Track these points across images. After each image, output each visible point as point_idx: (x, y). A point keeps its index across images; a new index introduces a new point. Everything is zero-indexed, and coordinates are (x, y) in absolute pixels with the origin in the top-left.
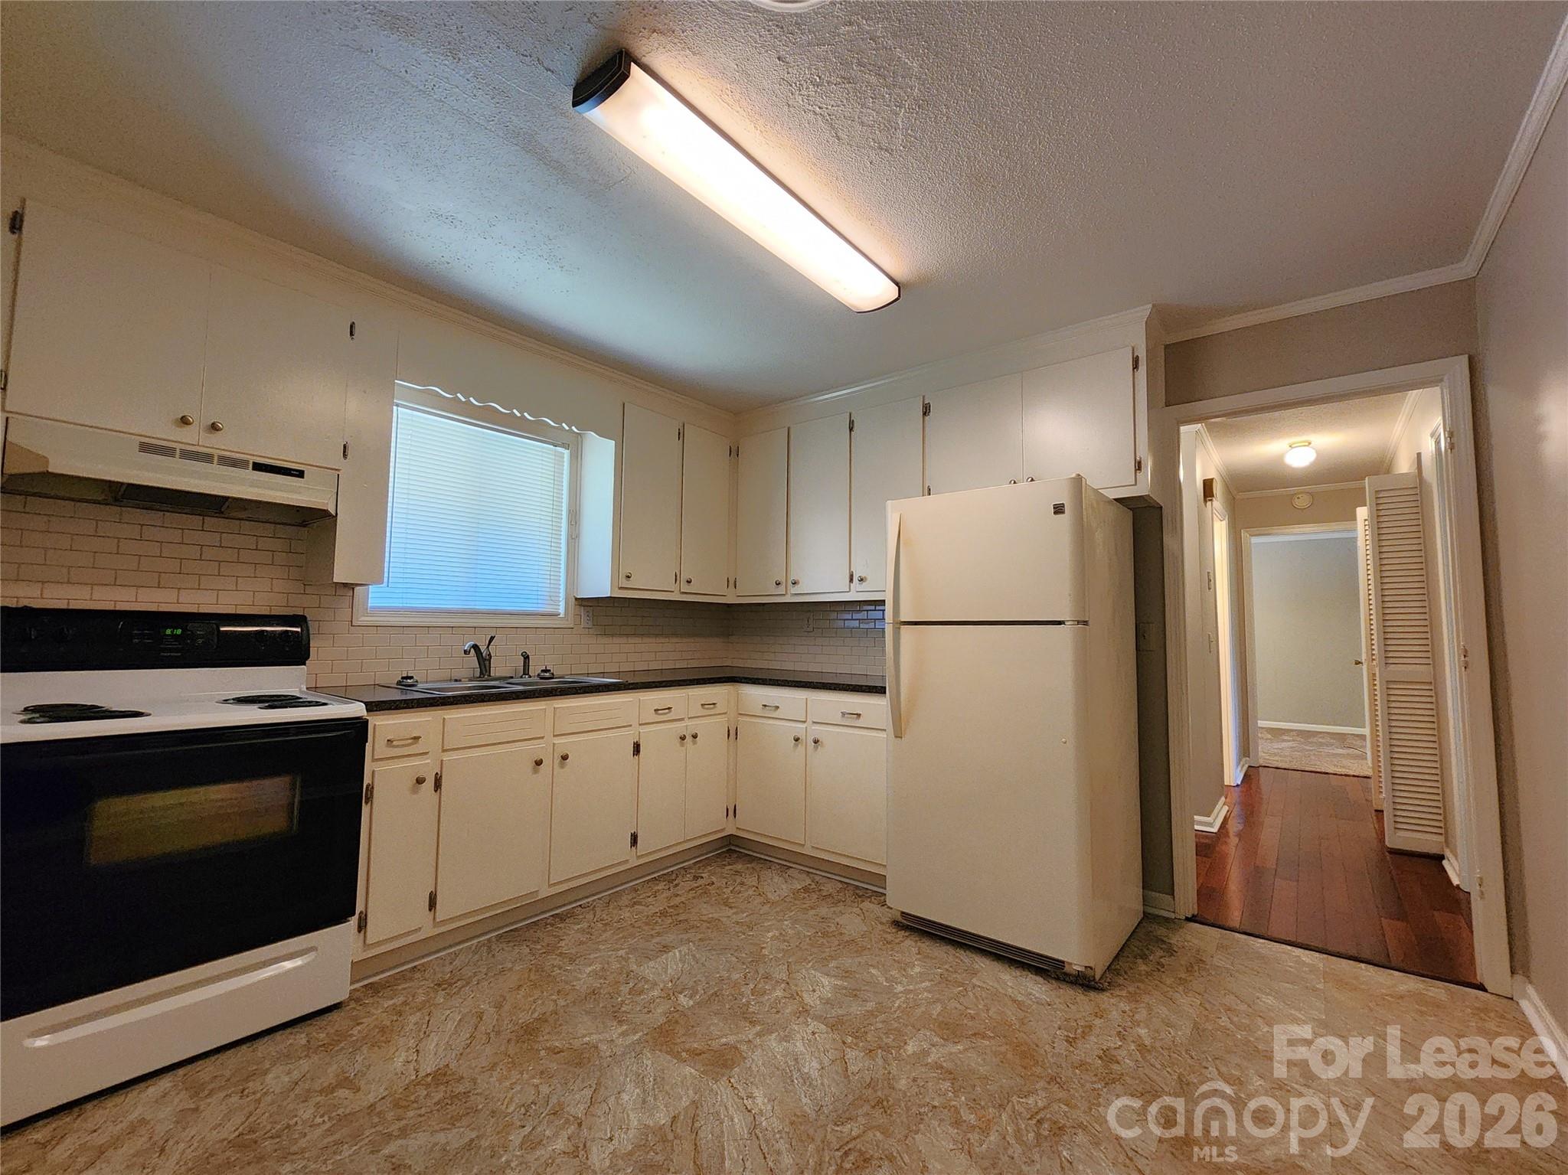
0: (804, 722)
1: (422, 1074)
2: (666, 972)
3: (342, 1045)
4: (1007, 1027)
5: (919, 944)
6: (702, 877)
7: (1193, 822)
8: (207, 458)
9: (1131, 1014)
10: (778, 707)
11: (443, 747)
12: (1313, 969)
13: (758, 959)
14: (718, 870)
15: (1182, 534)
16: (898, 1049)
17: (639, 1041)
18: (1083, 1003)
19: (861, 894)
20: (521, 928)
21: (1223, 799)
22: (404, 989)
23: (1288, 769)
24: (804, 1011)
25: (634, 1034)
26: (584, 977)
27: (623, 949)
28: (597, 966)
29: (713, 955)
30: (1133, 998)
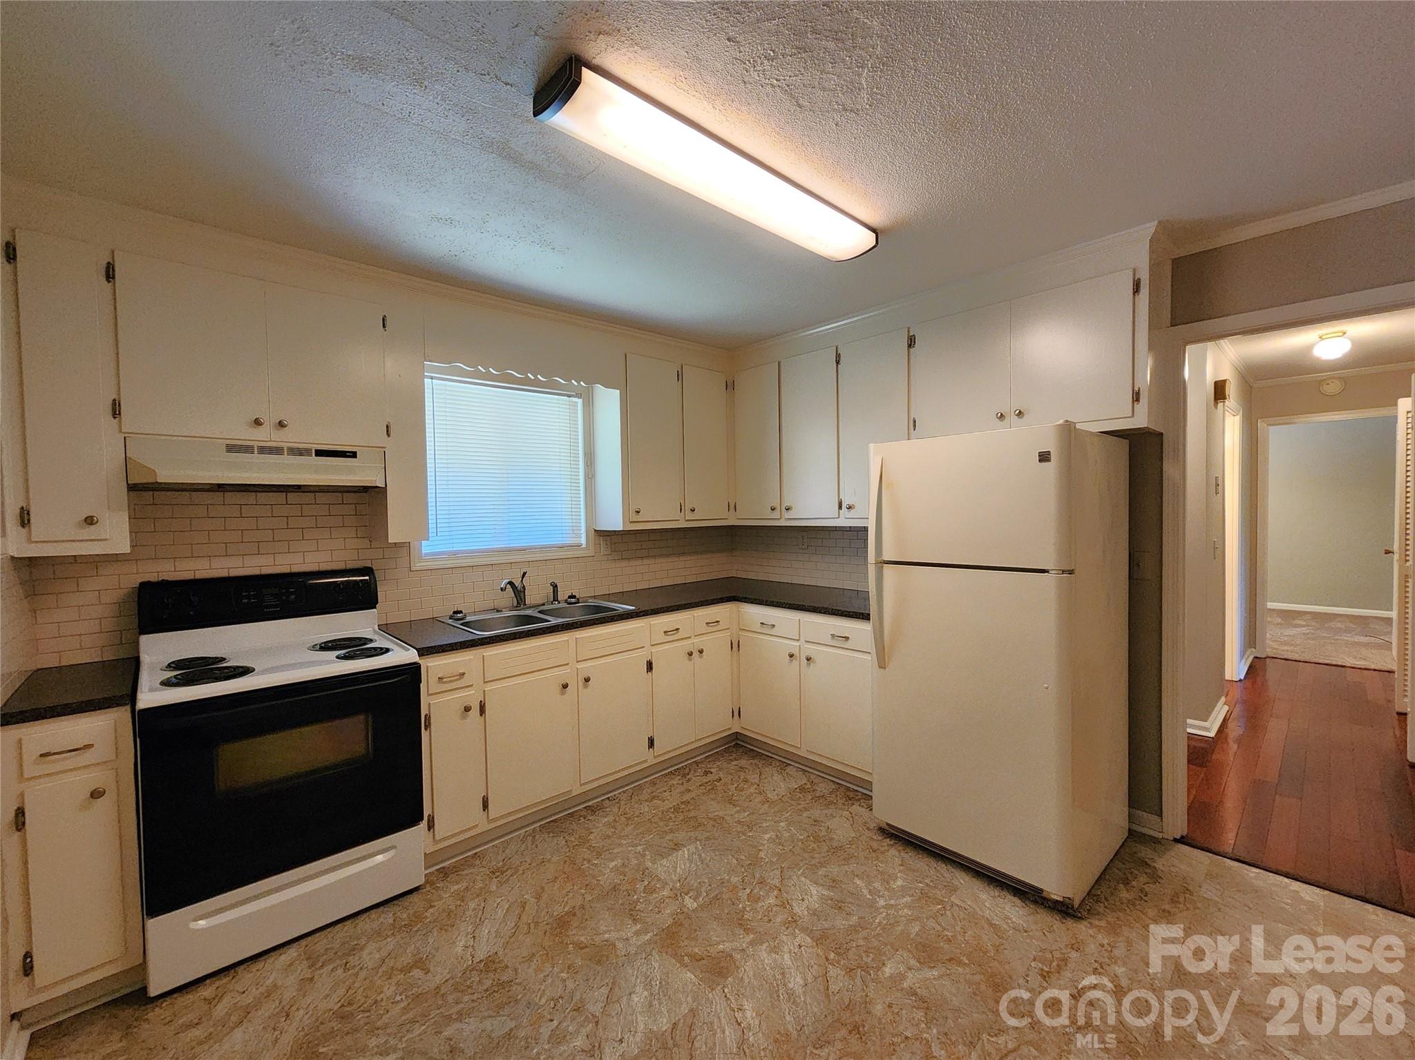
0: (798, 640)
1: (477, 960)
2: (675, 871)
3: (418, 926)
4: (981, 954)
5: (903, 854)
6: (711, 773)
7: (1185, 725)
8: (278, 451)
9: (1110, 949)
10: (774, 626)
11: (484, 679)
12: (1312, 907)
13: (755, 862)
14: (725, 765)
15: (1184, 462)
16: (876, 970)
17: (649, 942)
18: (1060, 931)
19: (851, 796)
20: (560, 819)
21: (1223, 699)
22: (467, 875)
23: (1300, 661)
24: (792, 922)
25: (646, 935)
26: (608, 872)
27: (641, 845)
28: (618, 862)
29: (716, 856)
30: (1113, 930)
